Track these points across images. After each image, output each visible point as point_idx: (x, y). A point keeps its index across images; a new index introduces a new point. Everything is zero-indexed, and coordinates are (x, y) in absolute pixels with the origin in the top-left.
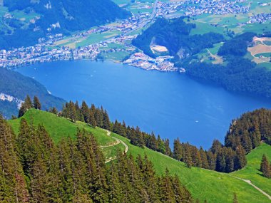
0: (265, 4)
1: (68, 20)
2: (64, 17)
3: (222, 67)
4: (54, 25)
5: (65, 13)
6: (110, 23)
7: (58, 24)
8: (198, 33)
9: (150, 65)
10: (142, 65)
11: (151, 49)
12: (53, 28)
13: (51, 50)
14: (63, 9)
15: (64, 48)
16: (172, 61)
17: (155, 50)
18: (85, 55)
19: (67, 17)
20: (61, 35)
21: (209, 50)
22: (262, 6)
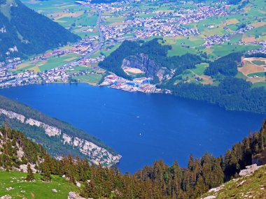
0: (212, 27)
1: (24, 44)
2: (20, 40)
3: (214, 88)
4: (12, 49)
5: (20, 37)
6: (62, 46)
7: (15, 48)
8: (177, 55)
9: (130, 87)
10: (122, 87)
11: (125, 71)
12: (11, 52)
13: (16, 74)
14: (18, 33)
15: (29, 72)
16: (152, 82)
17: (129, 73)
18: (56, 78)
19: (22, 41)
20: (19, 59)
21: (193, 71)
22: (210, 29)
